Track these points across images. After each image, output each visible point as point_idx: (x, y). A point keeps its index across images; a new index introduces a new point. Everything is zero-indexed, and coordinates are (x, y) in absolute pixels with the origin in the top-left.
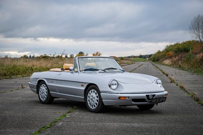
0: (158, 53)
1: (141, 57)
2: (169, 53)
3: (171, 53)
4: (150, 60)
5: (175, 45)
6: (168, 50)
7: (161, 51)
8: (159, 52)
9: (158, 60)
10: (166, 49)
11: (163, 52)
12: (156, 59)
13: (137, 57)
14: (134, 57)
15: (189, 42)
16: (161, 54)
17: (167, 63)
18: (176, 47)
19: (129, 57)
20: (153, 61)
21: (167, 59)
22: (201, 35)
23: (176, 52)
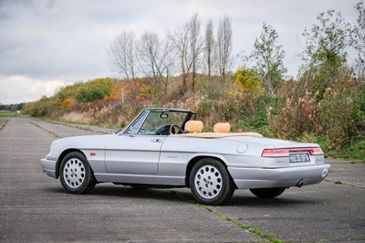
0: (42, 100)
1: (2, 107)
2: (68, 100)
4: (27, 113)
5: (77, 86)
6: (62, 96)
7: (48, 97)
8: (44, 100)
9: (44, 114)
10: (60, 94)
11: (53, 99)
12: (40, 112)
15: (101, 81)
16: (52, 102)
17: (74, 120)
18: (78, 90)
21: (69, 112)
22: (128, 67)
23: (79, 99)
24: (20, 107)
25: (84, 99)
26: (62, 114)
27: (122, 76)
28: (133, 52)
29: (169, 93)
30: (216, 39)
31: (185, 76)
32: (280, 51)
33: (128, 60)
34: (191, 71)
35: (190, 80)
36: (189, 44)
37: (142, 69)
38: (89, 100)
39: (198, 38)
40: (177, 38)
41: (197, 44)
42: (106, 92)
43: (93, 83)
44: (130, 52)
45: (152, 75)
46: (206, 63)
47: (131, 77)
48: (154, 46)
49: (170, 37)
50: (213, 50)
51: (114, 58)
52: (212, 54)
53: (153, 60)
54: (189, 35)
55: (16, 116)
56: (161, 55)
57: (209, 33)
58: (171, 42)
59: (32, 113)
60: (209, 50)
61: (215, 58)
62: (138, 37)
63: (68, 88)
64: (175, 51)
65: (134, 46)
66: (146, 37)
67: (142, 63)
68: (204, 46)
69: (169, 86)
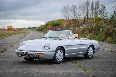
0: (41, 26)
1: (29, 28)
3: (50, 26)
4: (37, 30)
5: (51, 21)
6: (47, 25)
7: (43, 25)
8: (42, 26)
11: (44, 26)
12: (40, 30)
13: (27, 28)
14: (25, 28)
15: (59, 20)
16: (44, 27)
18: (52, 23)
19: (22, 28)
20: (38, 31)
21: (48, 30)
22: (67, 16)
23: (52, 26)
24: (35, 28)
25: (54, 26)
26: (47, 30)
27: (65, 19)
28: (69, 11)
29: (80, 24)
30: (94, 7)
31: (84, 19)
32: (107, 12)
33: (67, 14)
34: (86, 17)
35: (86, 20)
36: (86, 9)
37: (71, 16)
38: (55, 26)
39: (89, 7)
40: (82, 7)
41: (88, 9)
42: (61, 24)
43: (56, 21)
44: (68, 11)
45: (75, 18)
46: (91, 14)
47: (68, 19)
48: (75, 10)
49: (80, 7)
50: (93, 10)
51: (62, 13)
52: (93, 12)
53: (75, 14)
54: (86, 6)
55: (33, 31)
56: (77, 12)
57: (92, 5)
58: (80, 8)
59: (38, 30)
60: (92, 11)
61: (94, 13)
62: (70, 7)
63: (49, 22)
64: (82, 11)
65: (69, 9)
66: (73, 7)
67: (72, 14)
68: (91, 9)
69: (80, 22)
